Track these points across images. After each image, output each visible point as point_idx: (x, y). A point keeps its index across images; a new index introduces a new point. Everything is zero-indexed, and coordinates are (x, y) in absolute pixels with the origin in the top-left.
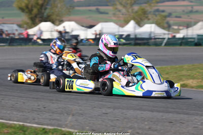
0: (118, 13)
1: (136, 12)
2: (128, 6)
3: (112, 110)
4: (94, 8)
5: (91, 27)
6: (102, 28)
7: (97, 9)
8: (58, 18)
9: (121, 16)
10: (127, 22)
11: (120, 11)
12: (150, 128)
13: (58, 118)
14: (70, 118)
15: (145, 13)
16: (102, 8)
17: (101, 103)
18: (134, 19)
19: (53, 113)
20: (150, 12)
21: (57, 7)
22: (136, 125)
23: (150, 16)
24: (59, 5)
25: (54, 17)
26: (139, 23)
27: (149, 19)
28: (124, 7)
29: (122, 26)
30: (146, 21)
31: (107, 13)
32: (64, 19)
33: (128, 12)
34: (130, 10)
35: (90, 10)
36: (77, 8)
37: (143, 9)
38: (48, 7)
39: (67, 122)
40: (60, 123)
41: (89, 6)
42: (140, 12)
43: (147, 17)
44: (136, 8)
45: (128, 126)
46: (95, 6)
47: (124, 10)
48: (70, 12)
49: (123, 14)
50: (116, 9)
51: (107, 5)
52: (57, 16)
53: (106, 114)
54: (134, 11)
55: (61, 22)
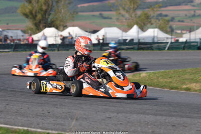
0: (121, 18)
1: (139, 17)
2: (131, 11)
3: (115, 114)
4: (97, 13)
5: (95, 32)
6: (106, 33)
7: (101, 14)
8: (62, 23)
9: (124, 20)
10: (130, 27)
11: (123, 16)
12: (153, 132)
13: (63, 122)
14: (74, 122)
15: (148, 17)
16: (105, 14)
17: (104, 107)
18: (137, 24)
19: (57, 117)
20: (153, 16)
21: (61, 12)
22: (139, 129)
23: (153, 21)
24: (63, 11)
25: (58, 22)
26: (143, 28)
27: (152, 24)
28: (127, 11)
29: (126, 30)
30: (149, 25)
31: (111, 18)
32: (68, 24)
33: (131, 16)
34: (133, 15)
35: (94, 16)
36: (80, 14)
37: (146, 14)
38: (52, 13)
39: (71, 127)
40: (64, 127)
41: (92, 11)
42: (143, 17)
43: (150, 22)
44: (139, 12)
45: (131, 130)
46: (98, 11)
47: (127, 15)
48: (73, 17)
49: (126, 19)
50: (120, 13)
51: (111, 11)
52: (61, 21)
53: (110, 118)
54: (137, 16)
55: (65, 27)
